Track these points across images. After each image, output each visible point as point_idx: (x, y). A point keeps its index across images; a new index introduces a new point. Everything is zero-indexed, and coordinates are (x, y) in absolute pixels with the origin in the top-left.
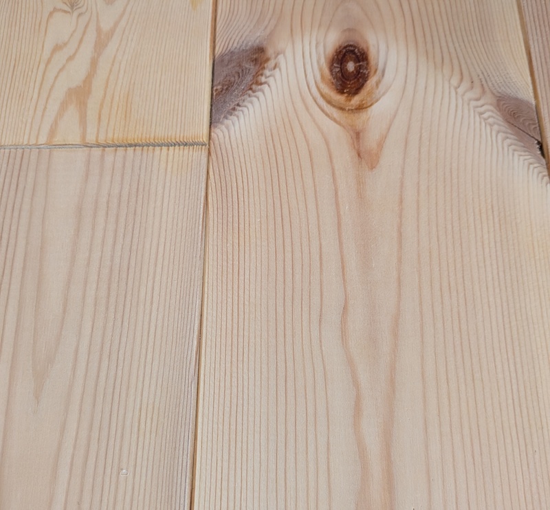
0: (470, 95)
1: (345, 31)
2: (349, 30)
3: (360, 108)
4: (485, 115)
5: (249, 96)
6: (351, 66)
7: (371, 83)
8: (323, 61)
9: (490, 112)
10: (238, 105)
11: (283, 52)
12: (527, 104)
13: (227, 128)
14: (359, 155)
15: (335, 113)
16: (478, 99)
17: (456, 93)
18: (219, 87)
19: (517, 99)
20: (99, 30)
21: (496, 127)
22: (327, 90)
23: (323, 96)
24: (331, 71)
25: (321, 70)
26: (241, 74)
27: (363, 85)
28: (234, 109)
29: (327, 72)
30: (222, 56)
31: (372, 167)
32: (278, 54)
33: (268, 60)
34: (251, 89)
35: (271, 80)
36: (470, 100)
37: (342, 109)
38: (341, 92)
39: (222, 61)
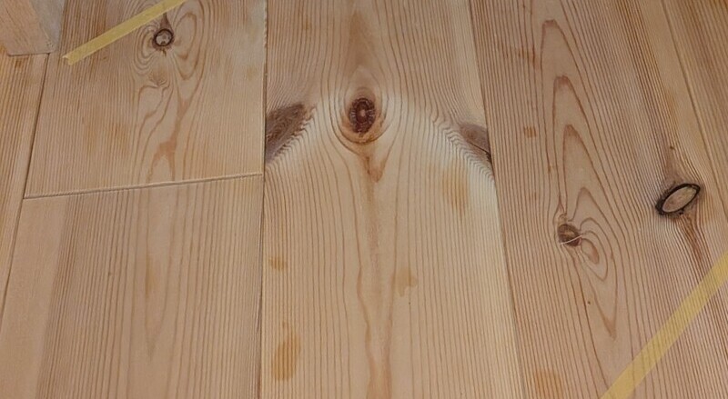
0: (443, 126)
1: (359, 89)
2: (362, 88)
3: (370, 141)
4: (453, 139)
5: (293, 139)
6: (363, 113)
7: (377, 122)
8: (343, 111)
9: (456, 136)
10: (284, 146)
11: (315, 107)
12: (481, 129)
13: (277, 163)
14: (369, 172)
15: (353, 146)
16: (447, 129)
17: (434, 126)
18: (271, 135)
19: (474, 125)
20: (180, 100)
21: (459, 146)
22: (346, 131)
23: (343, 134)
24: (349, 117)
25: (342, 118)
26: (286, 124)
27: (371, 126)
28: (281, 149)
29: (346, 118)
30: (272, 113)
31: (378, 180)
32: (312, 108)
33: (306, 112)
34: (293, 134)
35: (307, 127)
36: (443, 129)
37: (357, 143)
38: (357, 131)
39: (273, 116)
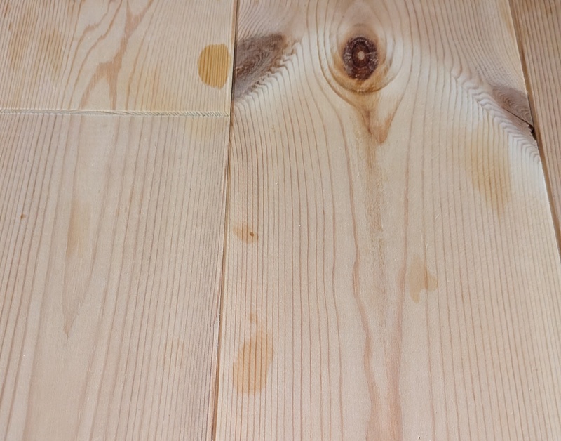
0: (468, 84)
1: (355, 26)
2: (359, 25)
3: (370, 91)
4: (482, 102)
5: (269, 76)
6: (361, 56)
7: (380, 69)
8: (336, 49)
9: (487, 99)
10: (258, 83)
11: (300, 41)
12: (521, 95)
13: (248, 101)
14: (369, 131)
15: (348, 94)
16: (475, 88)
17: (457, 82)
18: (241, 67)
19: (511, 89)
20: (129, 15)
21: (492, 112)
22: (339, 74)
23: (335, 78)
24: (343, 58)
25: (334, 57)
26: (261, 56)
27: (372, 72)
28: (254, 86)
29: (339, 58)
30: (244, 41)
31: (381, 142)
32: (295, 42)
33: (286, 46)
34: (270, 70)
35: (289, 64)
36: (469, 88)
37: (354, 91)
38: (353, 76)
39: (244, 45)
